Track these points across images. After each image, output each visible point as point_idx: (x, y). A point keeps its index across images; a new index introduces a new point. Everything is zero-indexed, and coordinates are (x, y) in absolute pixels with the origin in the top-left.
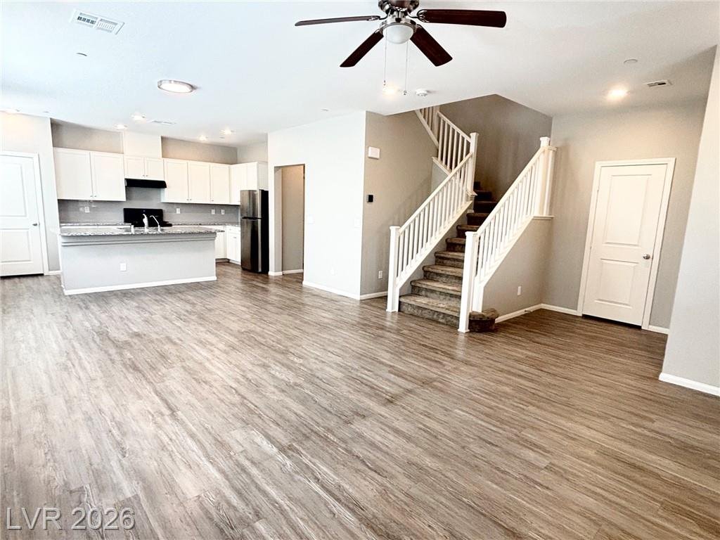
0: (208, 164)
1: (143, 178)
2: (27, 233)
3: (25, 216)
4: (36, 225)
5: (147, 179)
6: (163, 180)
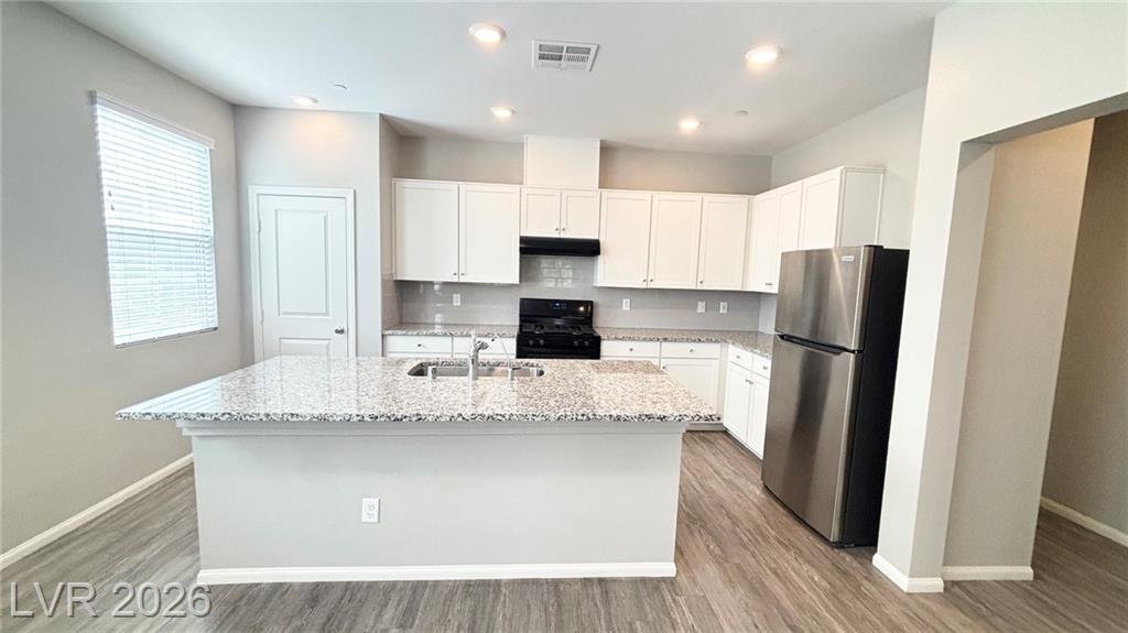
0: (697, 197)
1: (555, 235)
2: (328, 347)
3: (327, 314)
4: (341, 332)
5: (563, 235)
6: (596, 238)
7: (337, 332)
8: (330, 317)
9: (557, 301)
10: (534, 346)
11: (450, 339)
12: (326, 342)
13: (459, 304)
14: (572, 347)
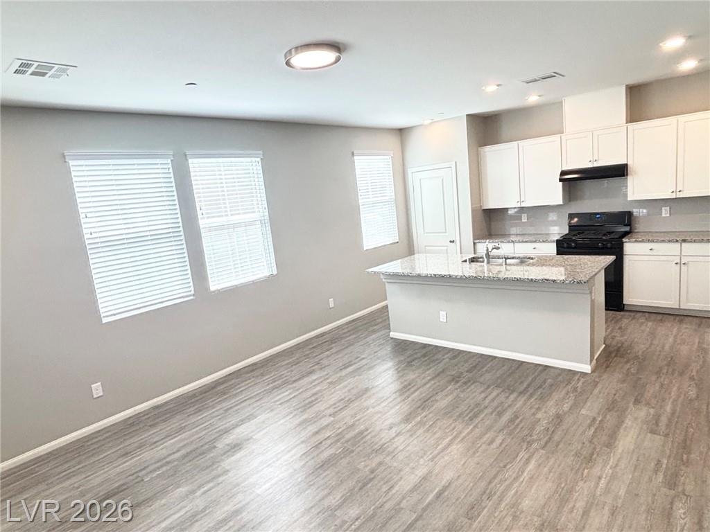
1: (590, 165)
2: (447, 250)
3: (446, 232)
4: (453, 242)
5: (596, 165)
6: (626, 163)
7: (451, 242)
8: (447, 234)
9: (598, 214)
10: (568, 248)
11: (512, 244)
12: (445, 248)
13: (526, 220)
14: (598, 248)
